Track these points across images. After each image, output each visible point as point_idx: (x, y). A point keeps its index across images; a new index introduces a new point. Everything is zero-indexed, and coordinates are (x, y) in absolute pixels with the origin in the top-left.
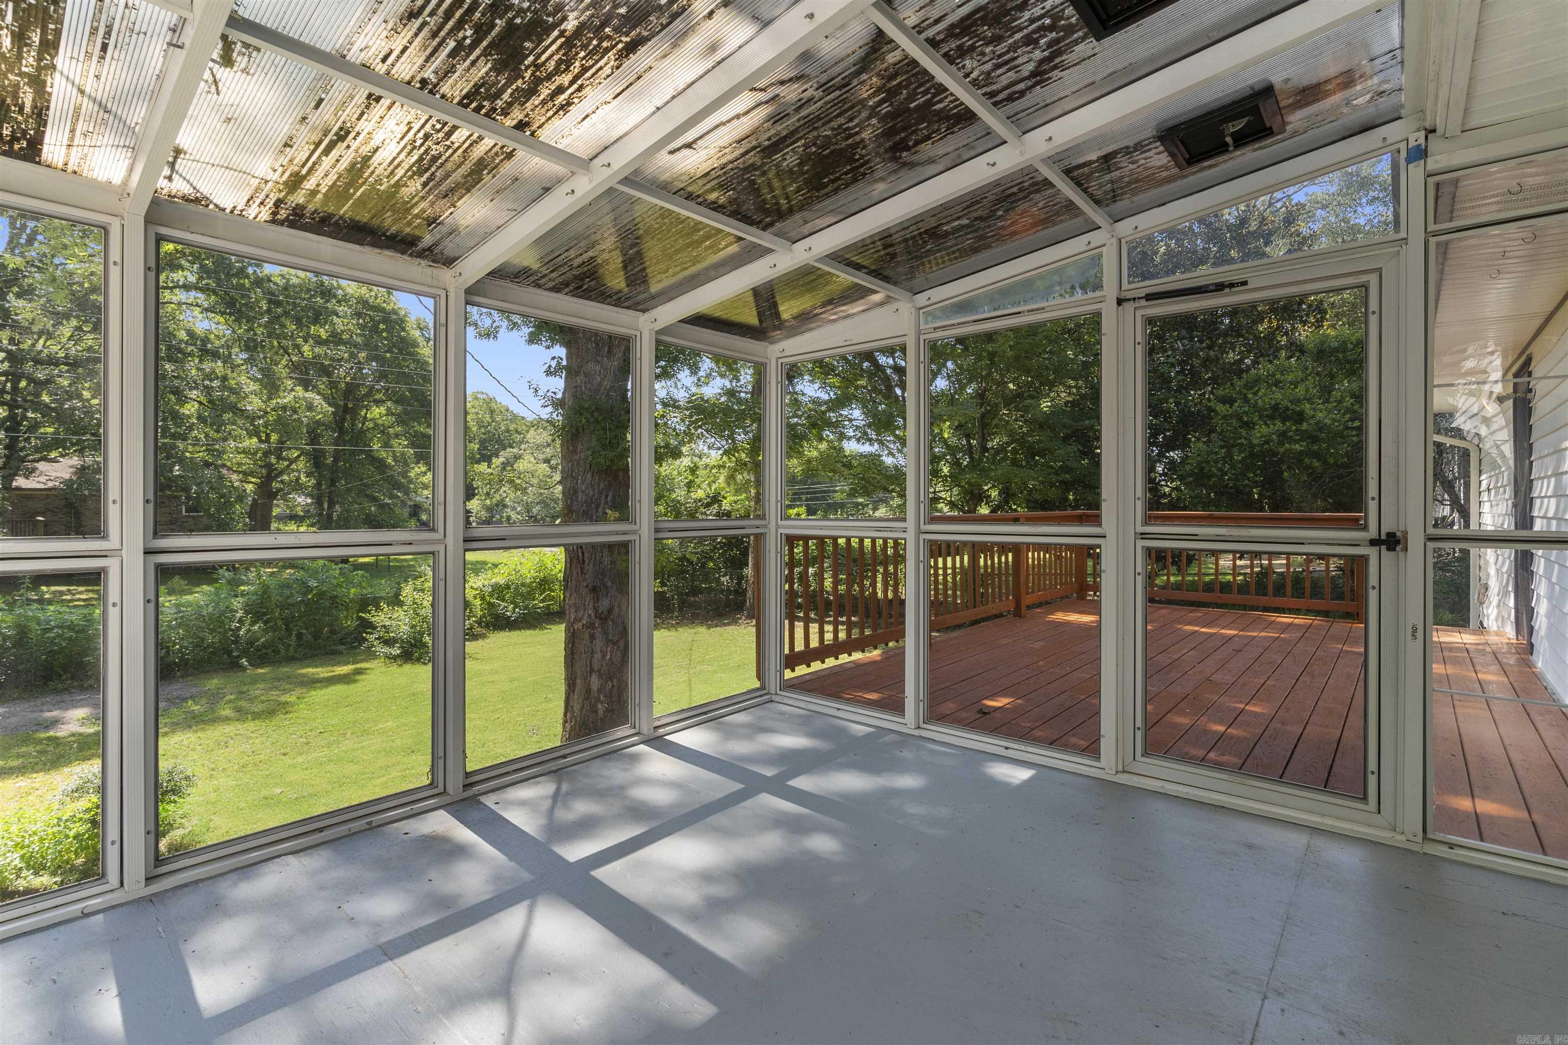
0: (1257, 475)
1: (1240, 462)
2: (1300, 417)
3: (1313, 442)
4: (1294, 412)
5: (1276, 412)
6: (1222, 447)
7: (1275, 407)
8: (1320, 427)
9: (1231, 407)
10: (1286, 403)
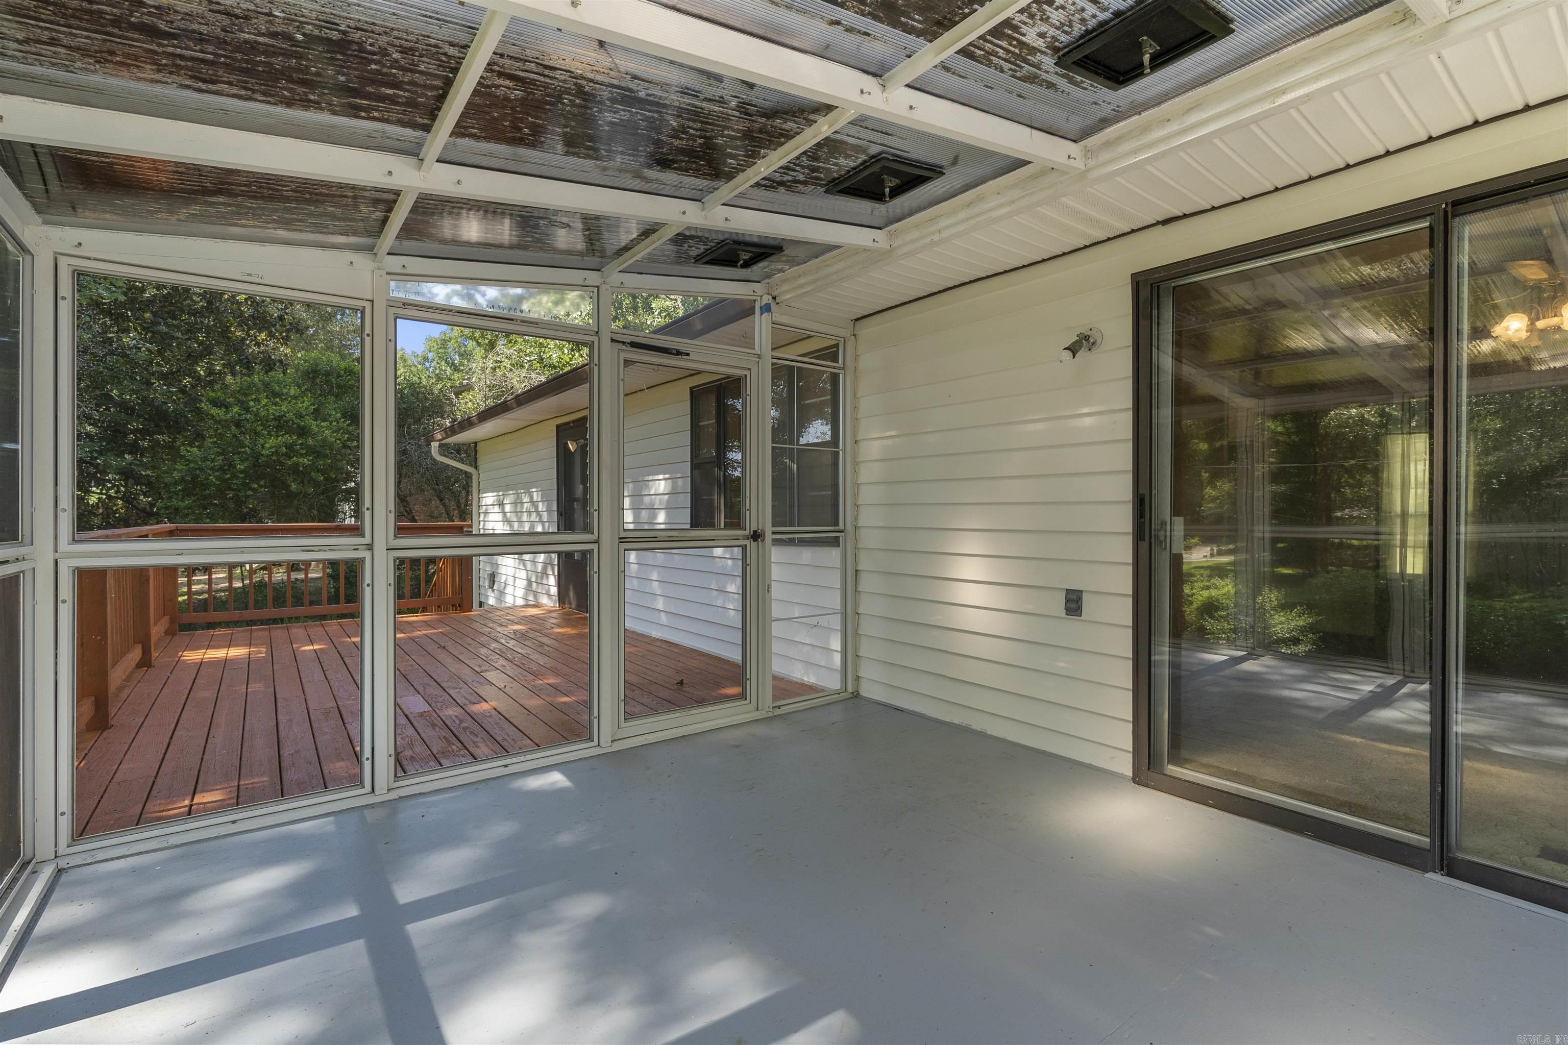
0: (261, 486)
1: (242, 472)
2: (303, 432)
3: (317, 457)
4: (298, 426)
5: (281, 424)
6: (219, 454)
7: (278, 419)
8: (325, 443)
9: (227, 412)
10: (290, 416)
